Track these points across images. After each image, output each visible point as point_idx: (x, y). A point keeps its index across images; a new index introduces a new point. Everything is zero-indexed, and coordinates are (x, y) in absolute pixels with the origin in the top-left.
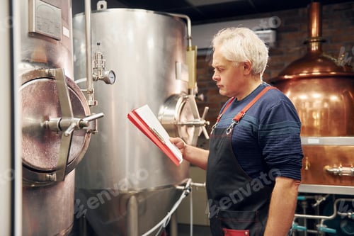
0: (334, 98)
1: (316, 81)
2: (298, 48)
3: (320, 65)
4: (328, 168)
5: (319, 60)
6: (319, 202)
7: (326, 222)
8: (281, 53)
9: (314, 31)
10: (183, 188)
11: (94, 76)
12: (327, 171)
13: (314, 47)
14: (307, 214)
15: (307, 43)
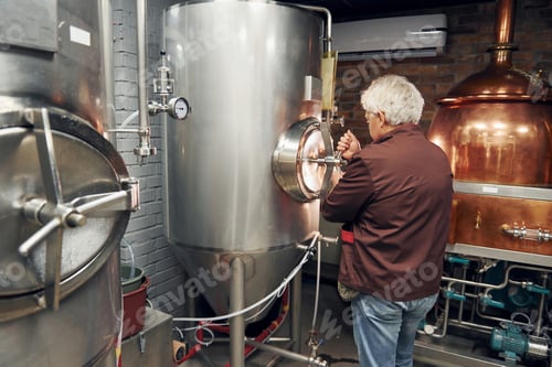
0: (523, 130)
1: (501, 106)
2: (474, 56)
3: (509, 83)
4: (505, 226)
5: (509, 77)
6: (486, 268)
7: (492, 292)
8: (452, 61)
9: (503, 34)
10: (306, 247)
11: (150, 106)
12: (503, 230)
13: (501, 57)
14: (467, 279)
15: (492, 51)
